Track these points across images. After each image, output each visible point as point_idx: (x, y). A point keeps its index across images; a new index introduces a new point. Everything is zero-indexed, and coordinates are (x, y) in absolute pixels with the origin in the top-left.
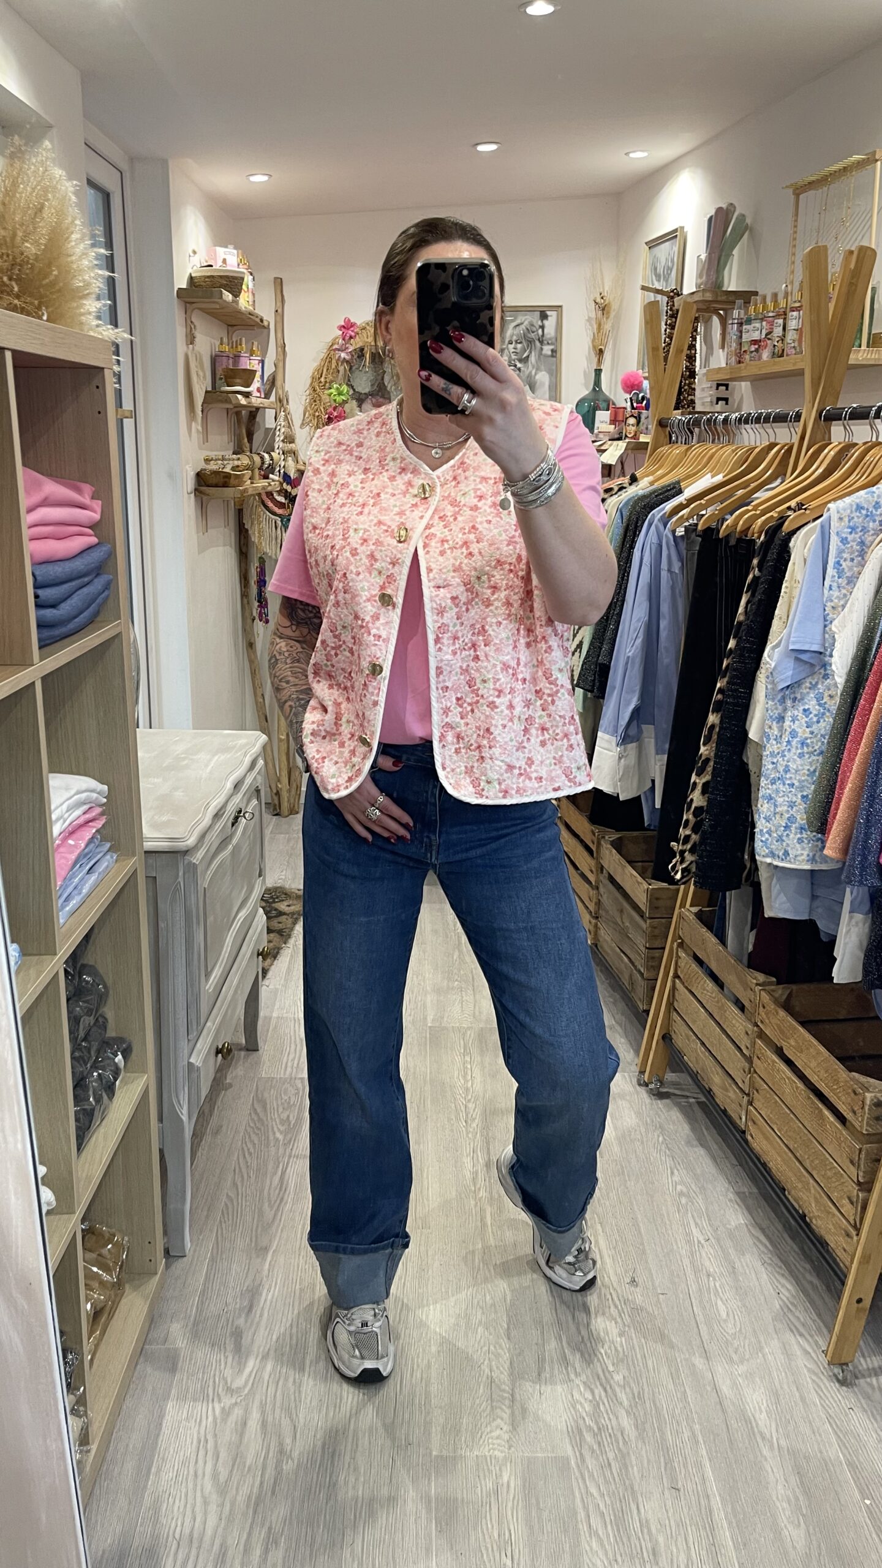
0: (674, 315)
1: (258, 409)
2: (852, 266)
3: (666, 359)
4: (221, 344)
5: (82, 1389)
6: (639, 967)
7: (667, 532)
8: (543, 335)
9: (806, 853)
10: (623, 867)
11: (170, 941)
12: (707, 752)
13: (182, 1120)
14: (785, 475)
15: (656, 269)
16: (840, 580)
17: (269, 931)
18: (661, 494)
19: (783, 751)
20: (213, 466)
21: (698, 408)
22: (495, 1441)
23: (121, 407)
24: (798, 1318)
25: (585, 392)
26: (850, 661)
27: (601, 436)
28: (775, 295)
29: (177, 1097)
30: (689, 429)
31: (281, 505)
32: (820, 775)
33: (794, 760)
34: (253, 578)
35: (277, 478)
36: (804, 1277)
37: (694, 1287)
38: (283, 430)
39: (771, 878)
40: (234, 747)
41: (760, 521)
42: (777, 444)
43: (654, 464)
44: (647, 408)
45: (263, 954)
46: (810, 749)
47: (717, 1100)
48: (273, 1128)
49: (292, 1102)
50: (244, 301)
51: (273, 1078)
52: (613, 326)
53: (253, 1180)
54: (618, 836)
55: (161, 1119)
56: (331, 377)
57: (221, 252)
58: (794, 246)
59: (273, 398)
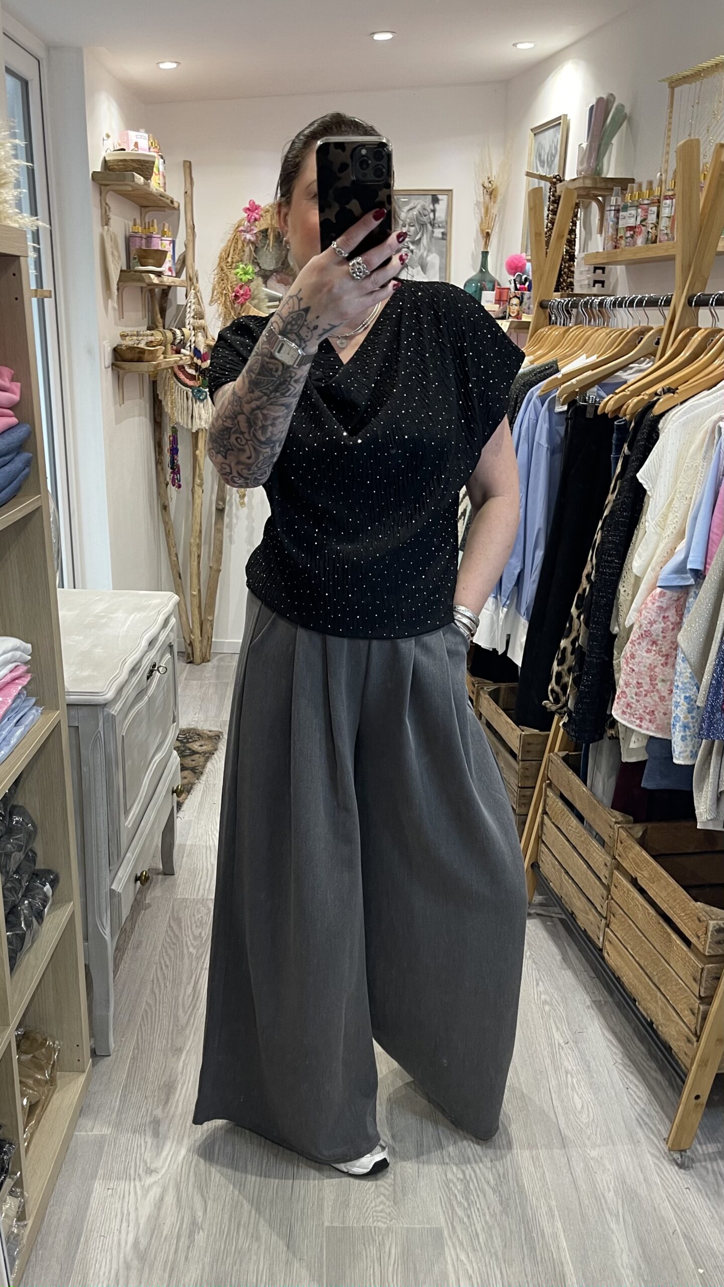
0: (556, 202)
1: (169, 287)
2: (722, 158)
3: (548, 243)
4: (135, 225)
5: (19, 1171)
7: (544, 411)
8: (434, 219)
11: (92, 783)
13: (104, 938)
15: (540, 156)
17: (183, 768)
18: (540, 372)
20: (128, 342)
21: (576, 290)
22: (379, 1214)
23: (42, 288)
24: (644, 1110)
29: (101, 920)
30: (568, 311)
31: (192, 378)
34: (167, 446)
35: (188, 353)
36: (650, 1074)
37: (554, 1084)
38: (193, 307)
40: (149, 606)
43: (534, 345)
44: (529, 289)
45: (177, 792)
47: (578, 922)
48: (187, 945)
49: (204, 921)
50: (155, 184)
51: (187, 899)
52: (499, 211)
53: (169, 989)
54: (495, 687)
55: (86, 939)
56: (237, 258)
57: (133, 136)
58: (669, 137)
59: (184, 276)
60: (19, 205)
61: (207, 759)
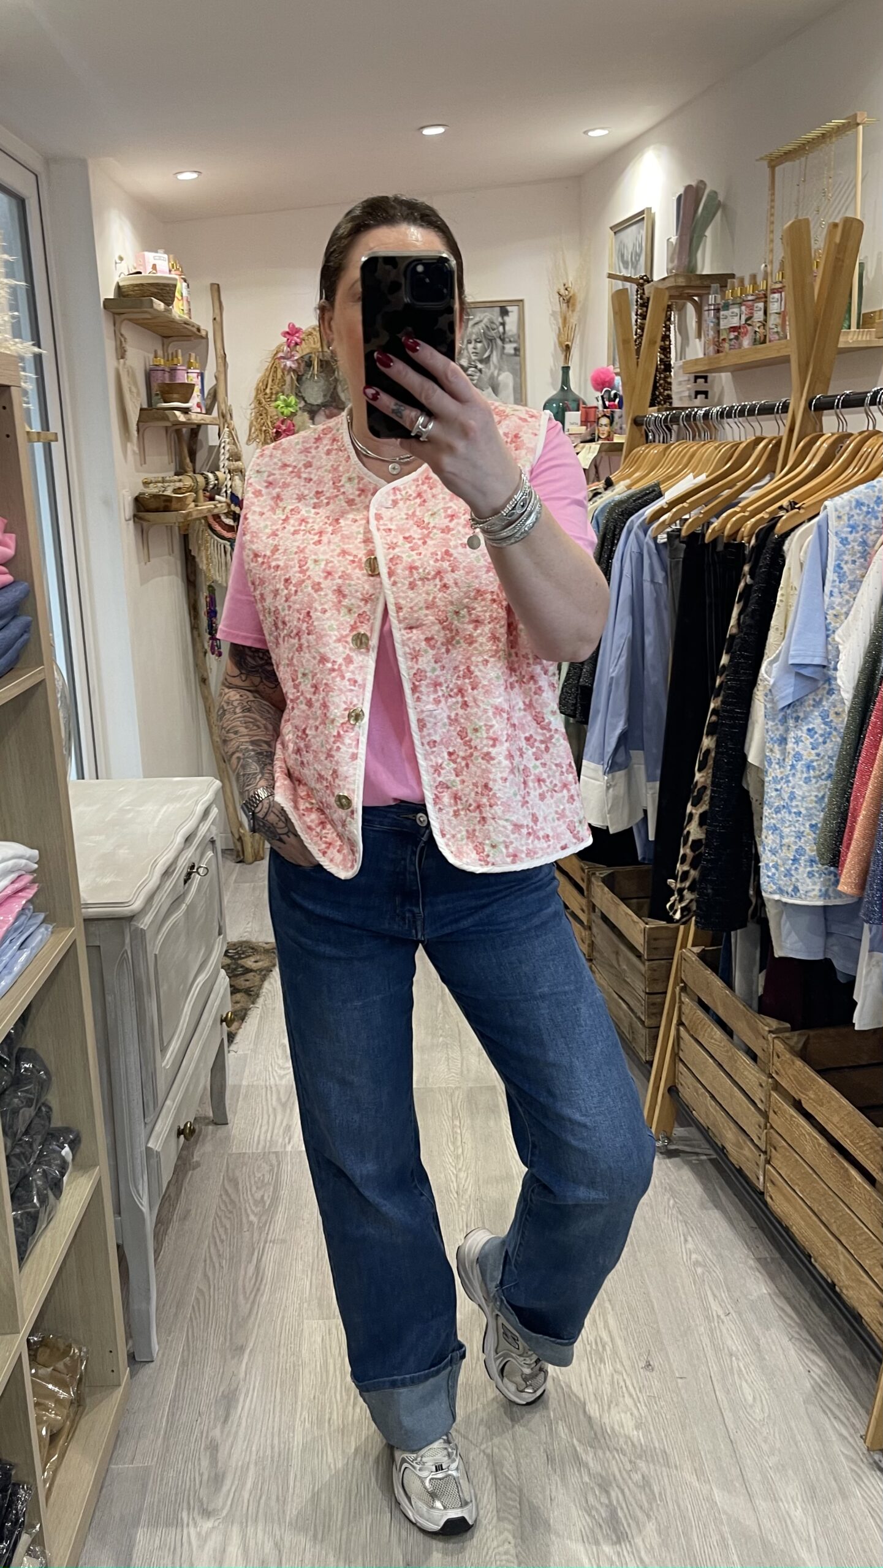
0: (645, 304)
1: (202, 425)
2: (836, 242)
3: (638, 352)
4: (156, 357)
6: (639, 1014)
7: (648, 539)
8: (504, 333)
9: (817, 888)
10: (617, 905)
11: (120, 1017)
12: (702, 780)
13: (141, 1211)
14: (774, 472)
15: (623, 256)
16: (842, 585)
18: (639, 498)
19: (787, 776)
20: (151, 490)
21: (676, 403)
23: (48, 430)
24: (830, 1397)
25: (552, 392)
26: (857, 675)
28: (754, 277)
29: (136, 1187)
30: (667, 427)
31: (227, 527)
32: (830, 802)
33: (800, 786)
34: (203, 609)
36: (836, 1351)
37: (715, 1370)
38: (227, 447)
39: (780, 914)
40: (185, 795)
41: (749, 523)
42: (762, 439)
43: (631, 465)
44: (620, 406)
45: (227, 1021)
46: (817, 772)
47: (731, 1159)
48: (246, 1212)
49: (266, 1180)
50: (177, 310)
51: (244, 1154)
52: (579, 319)
53: (225, 1270)
54: (609, 872)
55: (117, 1211)
56: (276, 388)
57: (150, 257)
58: (772, 223)
59: (215, 413)
61: (263, 979)
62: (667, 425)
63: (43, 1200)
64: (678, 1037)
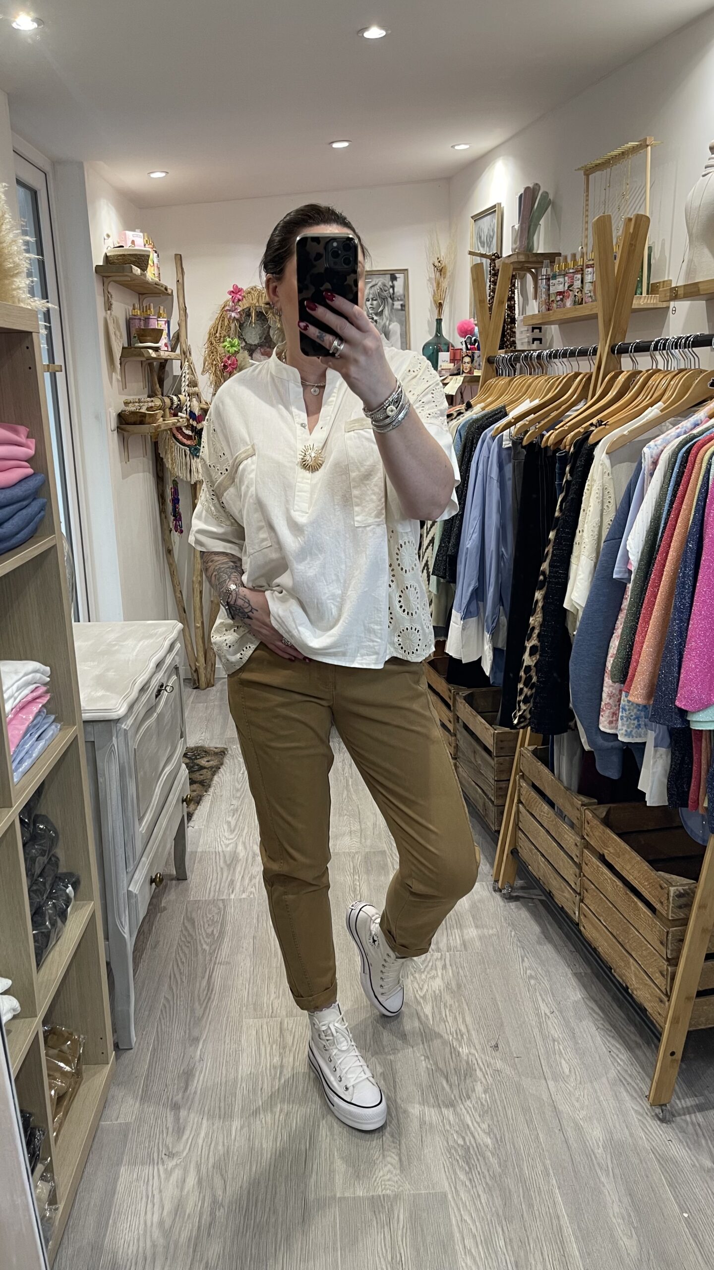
0: (495, 275)
1: (166, 360)
2: (631, 231)
3: (490, 309)
4: (134, 309)
5: (49, 1159)
6: (490, 796)
8: (394, 293)
10: (475, 717)
11: (108, 793)
13: (124, 937)
14: (587, 399)
15: (480, 238)
17: (191, 781)
18: (491, 417)
20: (131, 408)
21: (519, 347)
22: (387, 1183)
23: (54, 363)
24: (626, 1071)
25: (429, 338)
27: (443, 372)
28: (574, 256)
29: (120, 918)
30: (512, 365)
31: (189, 437)
34: (169, 496)
35: (184, 416)
36: (630, 1038)
37: (542, 1051)
38: (187, 377)
40: (156, 634)
41: (570, 436)
42: (580, 374)
43: (484, 394)
44: (478, 349)
45: (186, 801)
47: (556, 900)
48: (200, 941)
49: (215, 920)
50: (151, 274)
51: (199, 901)
52: (449, 285)
53: (185, 984)
54: (469, 692)
55: (107, 938)
56: (224, 333)
57: (130, 235)
58: (587, 216)
59: (178, 351)
60: (32, 292)
61: (214, 774)
62: (512, 363)
63: (53, 924)
64: (518, 812)
